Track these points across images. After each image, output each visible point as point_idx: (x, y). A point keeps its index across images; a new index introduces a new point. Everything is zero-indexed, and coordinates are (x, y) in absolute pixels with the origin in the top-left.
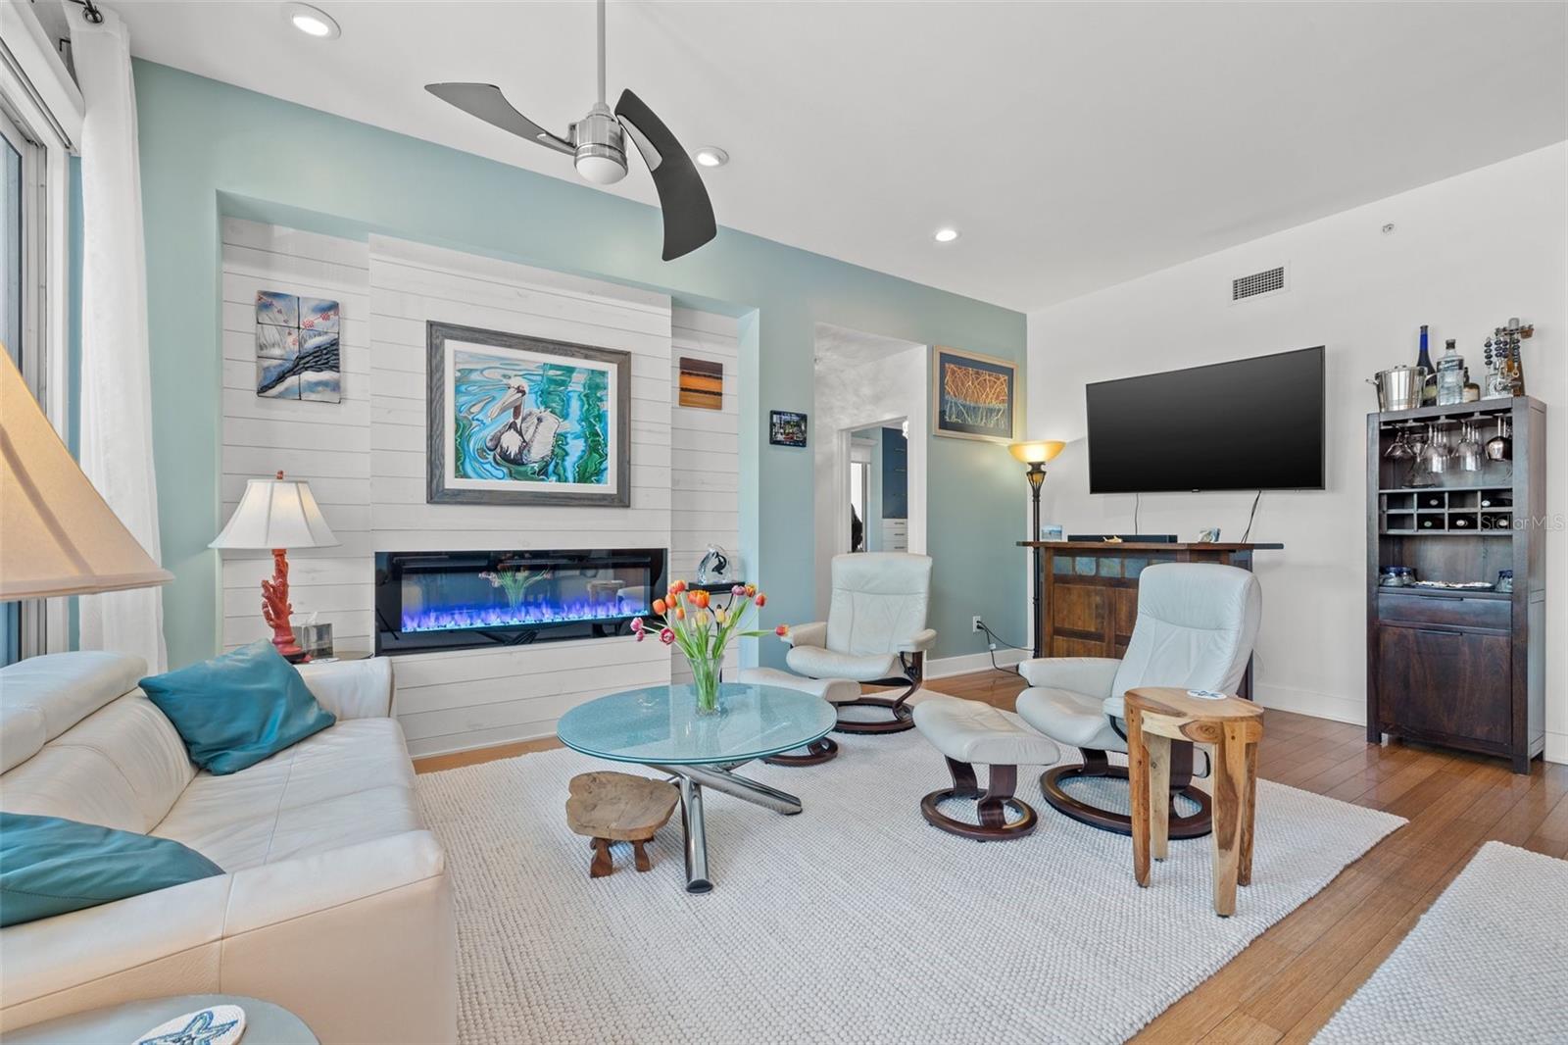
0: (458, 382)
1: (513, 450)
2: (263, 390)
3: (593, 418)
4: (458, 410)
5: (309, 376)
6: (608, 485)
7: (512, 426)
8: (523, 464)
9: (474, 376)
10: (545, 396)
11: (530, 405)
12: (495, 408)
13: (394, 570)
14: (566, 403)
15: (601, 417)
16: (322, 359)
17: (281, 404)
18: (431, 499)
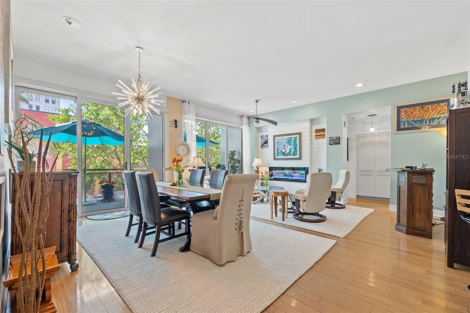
0: (277, 143)
1: (284, 152)
2: (261, 147)
3: (295, 145)
4: (277, 147)
5: (265, 145)
6: (298, 156)
7: (284, 148)
8: (285, 154)
9: (279, 142)
10: (288, 143)
11: (286, 144)
12: (282, 145)
13: (271, 169)
14: (291, 143)
15: (296, 145)
16: (266, 142)
17: (263, 148)
18: (274, 160)
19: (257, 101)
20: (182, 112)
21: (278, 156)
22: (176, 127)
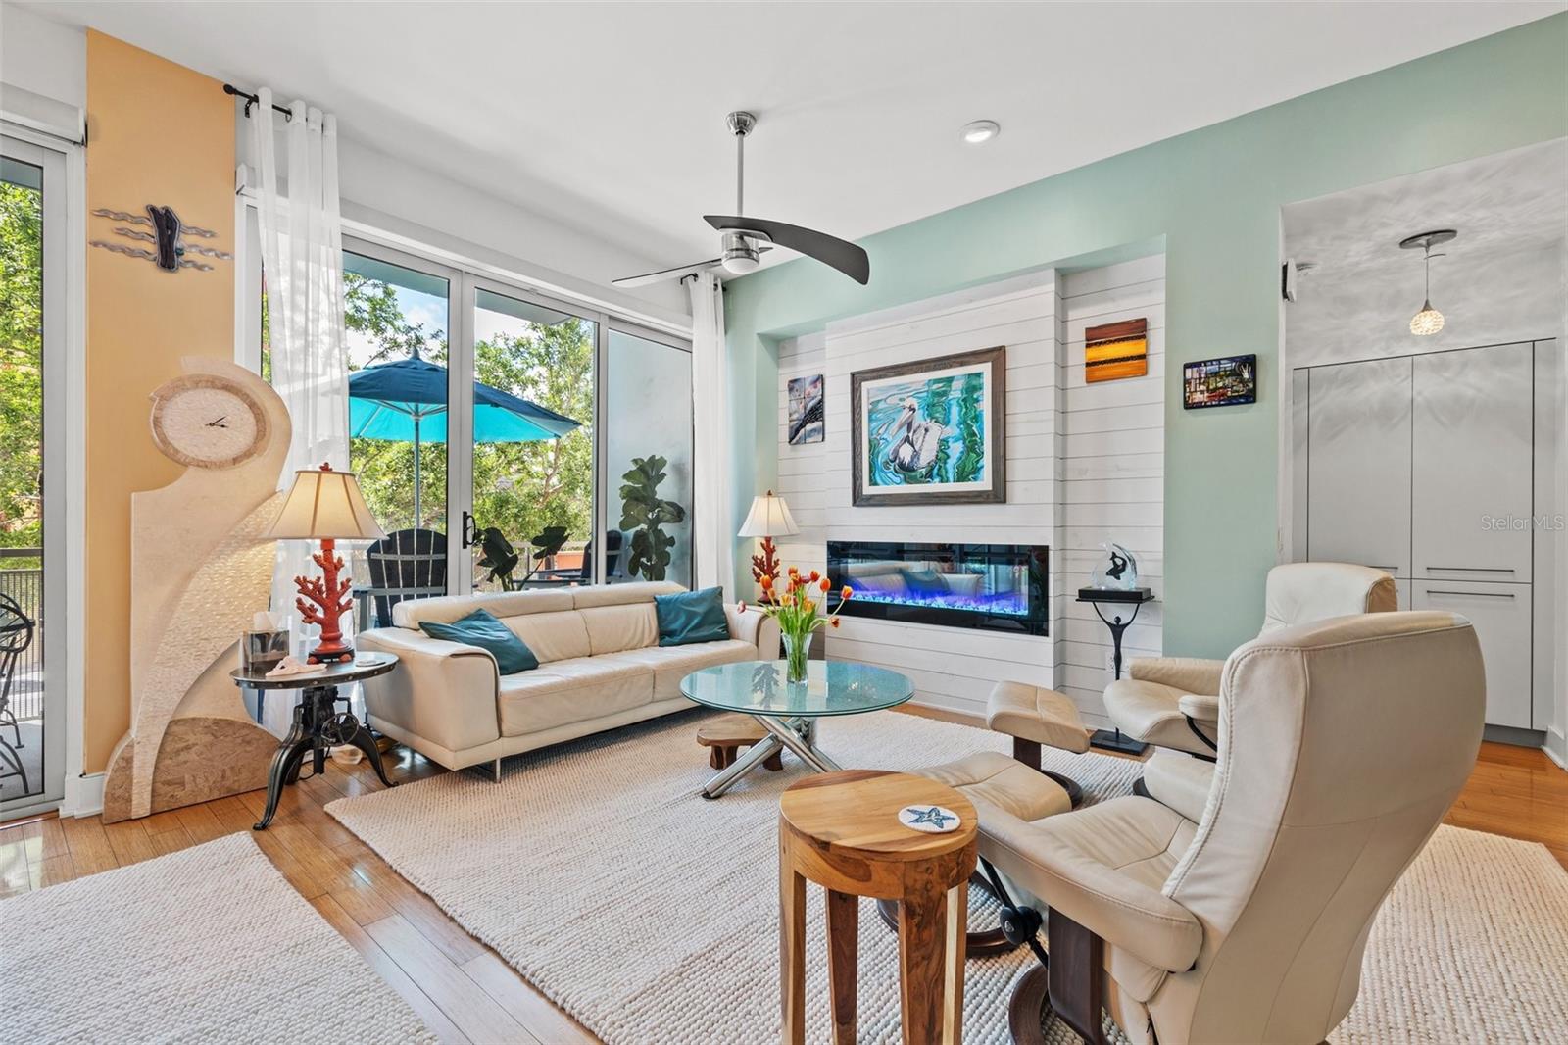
0: (871, 412)
1: (907, 460)
2: (791, 440)
3: (971, 418)
4: (871, 434)
5: (809, 427)
6: (984, 483)
7: (907, 439)
8: (914, 470)
9: (881, 405)
10: (930, 409)
11: (920, 419)
12: (895, 426)
14: (947, 411)
15: (977, 418)
16: (816, 413)
17: (798, 447)
18: (854, 503)
19: (742, 125)
20: (233, 173)
21: (873, 483)
22: (168, 258)
